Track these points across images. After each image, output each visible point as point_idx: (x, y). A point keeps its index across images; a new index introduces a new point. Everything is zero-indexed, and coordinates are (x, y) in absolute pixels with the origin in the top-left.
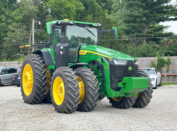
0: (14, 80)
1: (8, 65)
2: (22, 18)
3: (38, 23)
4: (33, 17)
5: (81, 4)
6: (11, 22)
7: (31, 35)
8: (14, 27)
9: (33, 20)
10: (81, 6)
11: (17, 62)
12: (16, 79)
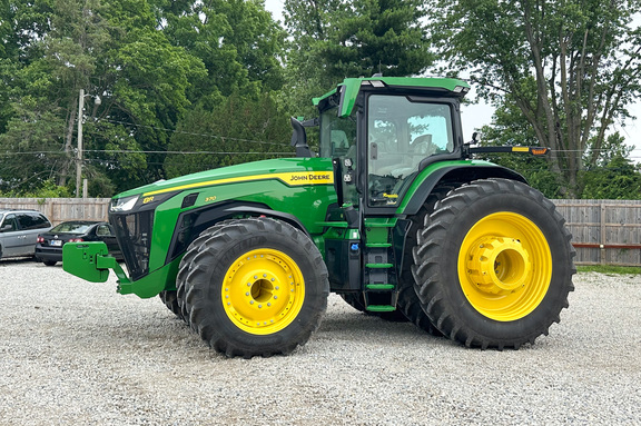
0: (40, 247)
1: (10, 207)
2: (50, 87)
3: (94, 99)
4: (81, 83)
5: (199, 61)
6: (17, 95)
7: (71, 129)
8: (29, 107)
9: (82, 92)
10: (200, 66)
11: (36, 199)
12: (45, 244)
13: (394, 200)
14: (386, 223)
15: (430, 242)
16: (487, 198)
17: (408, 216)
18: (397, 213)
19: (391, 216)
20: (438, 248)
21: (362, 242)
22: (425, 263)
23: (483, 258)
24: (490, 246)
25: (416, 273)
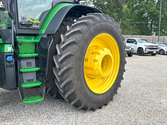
13: (37, 24)
14: (32, 40)
15: (68, 53)
16: (98, 24)
17: (48, 35)
18: (39, 33)
19: (35, 35)
20: (73, 57)
21: (15, 55)
22: (65, 68)
23: (95, 61)
24: (99, 54)
25: (57, 75)
